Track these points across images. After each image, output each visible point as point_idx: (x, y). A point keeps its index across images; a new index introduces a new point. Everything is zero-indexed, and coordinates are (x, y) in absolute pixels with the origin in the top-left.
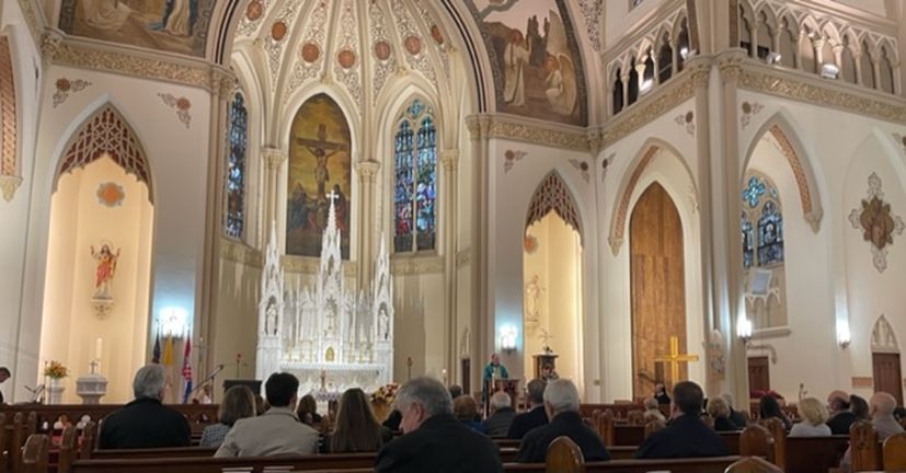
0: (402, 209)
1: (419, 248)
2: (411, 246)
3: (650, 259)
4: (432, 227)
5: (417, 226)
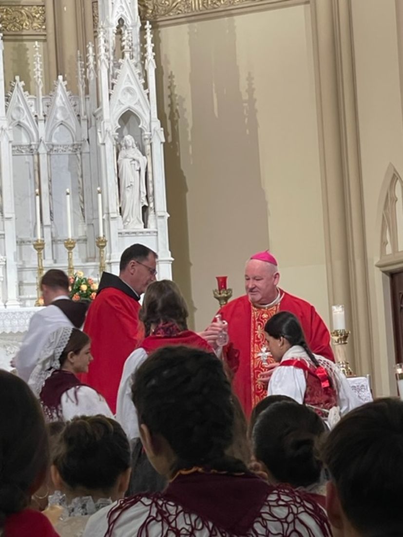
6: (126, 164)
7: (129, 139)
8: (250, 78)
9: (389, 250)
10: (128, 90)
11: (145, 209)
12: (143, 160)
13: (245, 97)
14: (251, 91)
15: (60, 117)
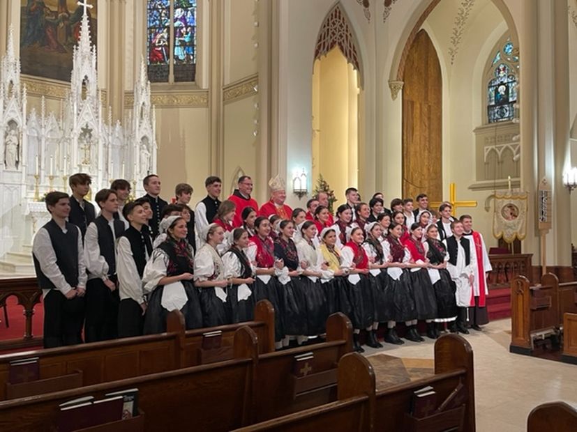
0: (156, 35)
1: (177, 80)
2: (168, 76)
3: (418, 106)
4: (192, 57)
5: (174, 56)
7: (144, 146)
10: (145, 128)
12: (149, 155)
15: (117, 135)
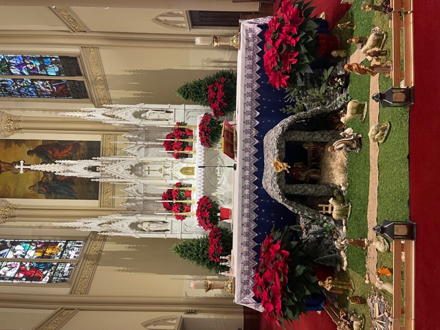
0: (42, 91)
2: (78, 82)
4: (54, 59)
5: (57, 76)
6: (151, 117)
7: (142, 115)
8: (126, 71)
9: (184, 25)
10: (126, 114)
11: (167, 112)
12: (150, 111)
13: (132, 73)
14: (130, 71)
